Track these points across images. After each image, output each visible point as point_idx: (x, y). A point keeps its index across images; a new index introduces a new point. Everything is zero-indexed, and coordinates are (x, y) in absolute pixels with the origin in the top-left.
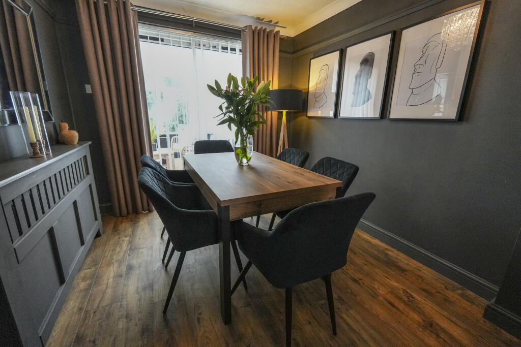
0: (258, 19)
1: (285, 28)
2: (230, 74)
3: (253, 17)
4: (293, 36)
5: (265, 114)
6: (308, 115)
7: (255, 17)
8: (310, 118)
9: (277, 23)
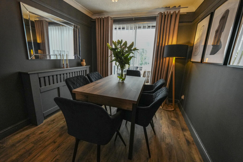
0: (166, 7)
1: (187, 7)
2: (118, 40)
3: (163, 8)
4: (194, 11)
5: (165, 59)
6: (191, 61)
7: (164, 7)
8: (193, 62)
9: (180, 6)
